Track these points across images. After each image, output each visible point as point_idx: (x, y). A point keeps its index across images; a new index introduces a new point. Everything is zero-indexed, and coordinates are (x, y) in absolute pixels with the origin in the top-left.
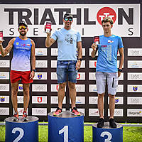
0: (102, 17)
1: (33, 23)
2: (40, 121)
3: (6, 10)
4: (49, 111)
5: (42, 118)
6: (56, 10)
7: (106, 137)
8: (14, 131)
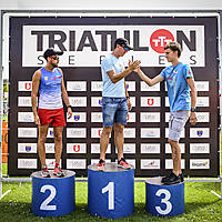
0: (156, 41)
1: (68, 49)
2: (77, 176)
3: (33, 33)
4: (88, 163)
5: (79, 173)
6: (97, 33)
7: (163, 196)
8: (43, 190)
